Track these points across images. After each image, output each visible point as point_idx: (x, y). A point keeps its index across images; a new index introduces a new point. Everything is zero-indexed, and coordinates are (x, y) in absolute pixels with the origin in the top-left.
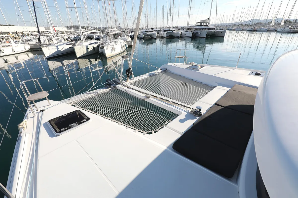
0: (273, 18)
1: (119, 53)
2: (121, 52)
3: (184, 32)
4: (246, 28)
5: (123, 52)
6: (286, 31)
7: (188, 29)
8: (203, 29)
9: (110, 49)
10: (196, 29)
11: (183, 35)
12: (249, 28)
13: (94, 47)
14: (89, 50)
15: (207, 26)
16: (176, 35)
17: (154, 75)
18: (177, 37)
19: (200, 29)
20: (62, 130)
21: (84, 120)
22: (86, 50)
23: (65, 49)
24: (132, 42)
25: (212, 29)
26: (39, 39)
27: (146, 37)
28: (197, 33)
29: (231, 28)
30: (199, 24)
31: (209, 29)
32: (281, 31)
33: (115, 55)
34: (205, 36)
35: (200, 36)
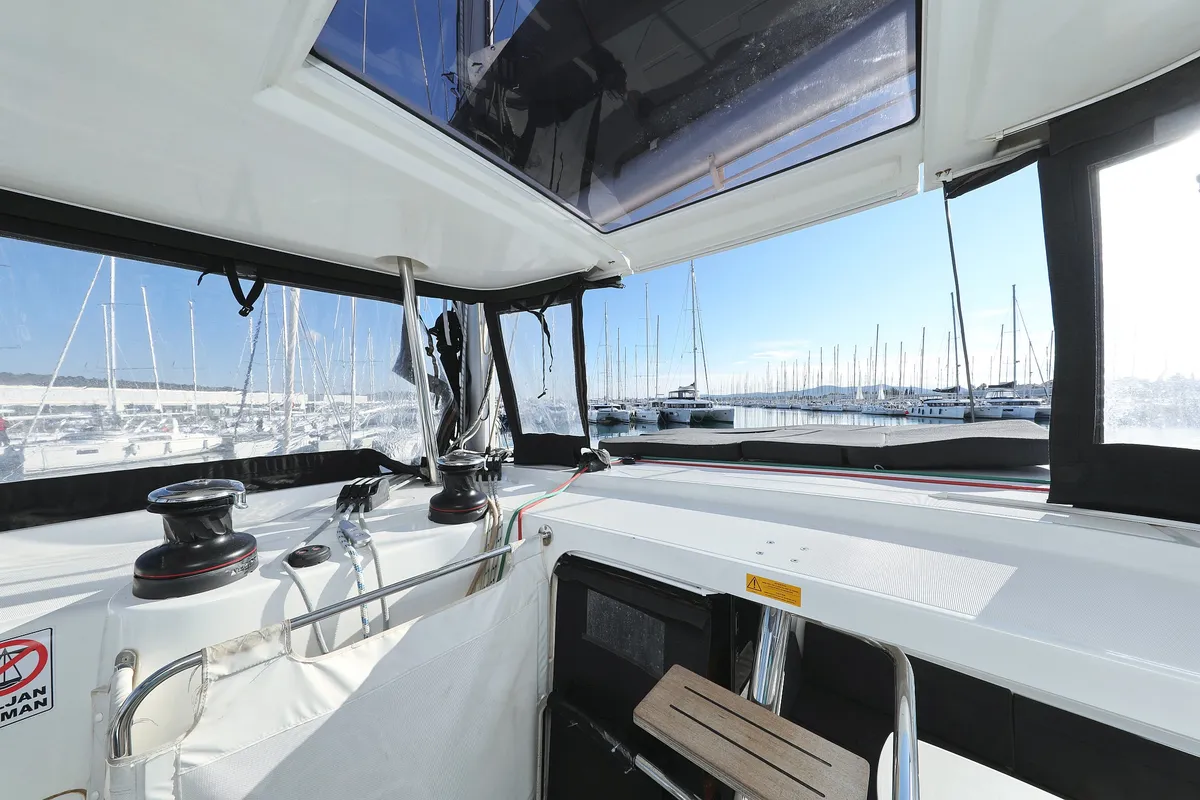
3: (641, 411)
4: (797, 403)
6: (878, 412)
7: (654, 404)
8: (683, 406)
10: (670, 406)
11: (640, 416)
12: (804, 404)
15: (693, 399)
16: (620, 417)
18: (624, 422)
19: (675, 406)
25: (703, 406)
28: (672, 413)
30: (677, 395)
31: (698, 406)
32: (870, 411)
34: (688, 421)
35: (678, 420)
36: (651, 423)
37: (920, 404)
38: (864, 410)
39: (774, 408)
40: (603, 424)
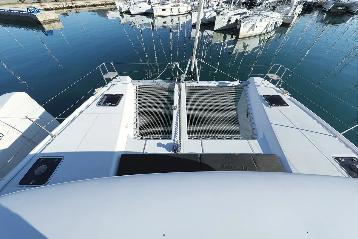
1: (259, 34)
2: (262, 33)
5: (264, 34)
13: (237, 20)
14: (231, 23)
22: (227, 22)
23: (211, 17)
24: (295, 18)
27: (339, 8)
33: (249, 37)
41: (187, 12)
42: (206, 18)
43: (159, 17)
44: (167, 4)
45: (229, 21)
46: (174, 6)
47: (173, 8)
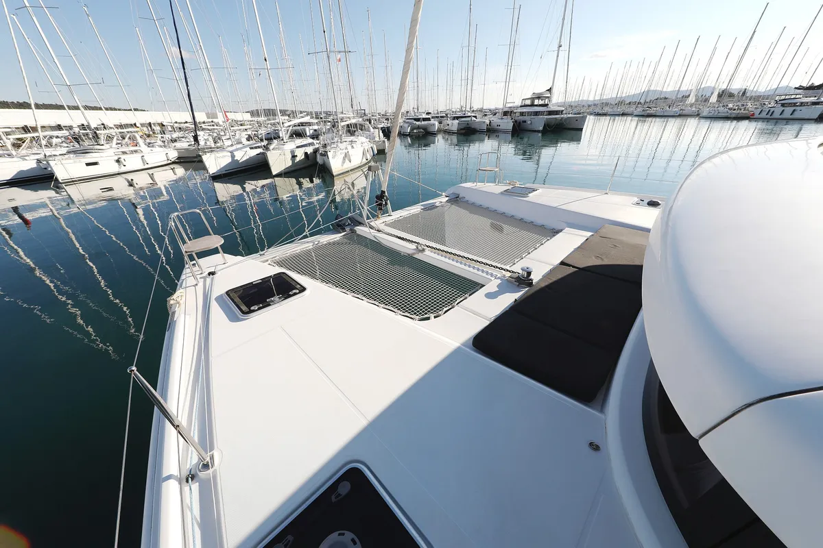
0: (694, 88)
1: (358, 166)
2: (362, 164)
3: (496, 120)
4: (631, 109)
5: (366, 164)
6: (721, 115)
7: (505, 113)
8: (536, 113)
9: (340, 157)
10: (522, 114)
11: (494, 125)
12: (639, 110)
13: (306, 153)
14: (298, 159)
15: (546, 105)
16: (478, 127)
17: (433, 207)
18: (481, 132)
19: (530, 114)
20: (252, 308)
21: (294, 291)
22: (291, 159)
23: (248, 157)
24: (387, 143)
25: (557, 113)
26: (196, 138)
27: (415, 131)
28: (525, 122)
29: (598, 110)
30: (528, 102)
31: (550, 113)
32: (711, 115)
33: (351, 170)
34: (541, 128)
35: (530, 127)
36: (505, 132)
37: (773, 104)
38: (705, 114)
39: (605, 115)
40: (461, 134)
41: (169, 162)
42: (237, 161)
43: (79, 180)
44: (100, 151)
45: (294, 157)
46: (124, 153)
47: (123, 157)
